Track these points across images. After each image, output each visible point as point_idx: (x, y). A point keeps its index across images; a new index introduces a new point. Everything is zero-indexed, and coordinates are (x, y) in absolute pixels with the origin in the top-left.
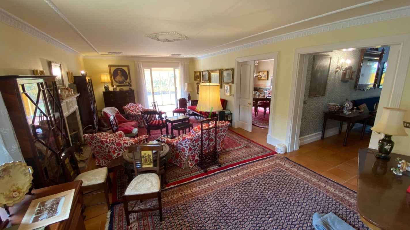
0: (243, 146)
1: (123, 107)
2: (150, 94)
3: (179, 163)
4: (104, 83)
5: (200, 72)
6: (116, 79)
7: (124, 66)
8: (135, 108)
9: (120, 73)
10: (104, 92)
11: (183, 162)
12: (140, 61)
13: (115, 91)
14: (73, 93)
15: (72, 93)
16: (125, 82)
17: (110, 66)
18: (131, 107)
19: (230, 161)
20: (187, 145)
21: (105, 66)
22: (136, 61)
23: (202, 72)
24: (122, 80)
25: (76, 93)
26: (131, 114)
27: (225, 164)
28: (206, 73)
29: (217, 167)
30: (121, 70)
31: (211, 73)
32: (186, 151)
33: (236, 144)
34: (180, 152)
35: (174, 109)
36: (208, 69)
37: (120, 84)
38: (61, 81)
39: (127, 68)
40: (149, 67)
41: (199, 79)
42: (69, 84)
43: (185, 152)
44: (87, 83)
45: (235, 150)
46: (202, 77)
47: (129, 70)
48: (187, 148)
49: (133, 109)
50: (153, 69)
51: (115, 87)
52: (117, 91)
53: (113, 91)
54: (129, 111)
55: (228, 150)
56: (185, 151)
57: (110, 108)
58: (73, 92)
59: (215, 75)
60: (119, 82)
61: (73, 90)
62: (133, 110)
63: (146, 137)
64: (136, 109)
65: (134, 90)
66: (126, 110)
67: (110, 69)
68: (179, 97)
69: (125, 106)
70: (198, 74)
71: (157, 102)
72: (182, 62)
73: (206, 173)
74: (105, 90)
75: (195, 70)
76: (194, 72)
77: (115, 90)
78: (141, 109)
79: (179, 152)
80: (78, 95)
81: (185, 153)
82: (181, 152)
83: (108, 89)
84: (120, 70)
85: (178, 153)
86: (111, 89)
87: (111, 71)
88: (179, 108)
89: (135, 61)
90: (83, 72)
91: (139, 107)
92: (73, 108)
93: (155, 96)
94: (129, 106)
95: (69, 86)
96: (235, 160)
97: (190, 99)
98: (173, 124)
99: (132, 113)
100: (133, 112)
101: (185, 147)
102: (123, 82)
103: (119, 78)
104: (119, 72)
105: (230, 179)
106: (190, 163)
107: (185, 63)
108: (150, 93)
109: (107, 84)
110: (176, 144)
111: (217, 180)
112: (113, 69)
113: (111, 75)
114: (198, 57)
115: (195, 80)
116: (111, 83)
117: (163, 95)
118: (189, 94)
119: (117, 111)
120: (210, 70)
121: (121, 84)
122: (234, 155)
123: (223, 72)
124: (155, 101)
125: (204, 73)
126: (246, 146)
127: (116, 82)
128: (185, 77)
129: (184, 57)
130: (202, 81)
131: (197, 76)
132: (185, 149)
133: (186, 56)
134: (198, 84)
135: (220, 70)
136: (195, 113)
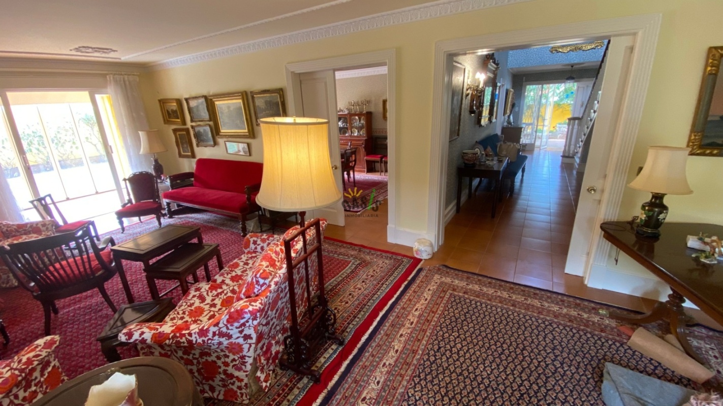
0: (353, 264)
2: (16, 174)
3: (223, 389)
5: (179, 102)
11: (237, 384)
19: (352, 316)
20: (250, 331)
23: (187, 100)
27: (348, 330)
28: (199, 105)
29: (334, 347)
31: (216, 103)
32: (246, 350)
33: (335, 263)
34: (218, 358)
35: (119, 207)
36: (205, 93)
41: (179, 120)
43: (245, 353)
45: (343, 279)
46: (190, 113)
48: (250, 341)
55: (330, 285)
56: (241, 350)
59: (229, 107)
63: (47, 345)
68: (127, 170)
70: (174, 106)
71: (50, 196)
73: (320, 381)
75: (161, 97)
76: (160, 101)
79: (215, 359)
81: (243, 357)
82: (228, 357)
85: (215, 362)
88: (134, 202)
93: (36, 176)
96: (362, 308)
97: (162, 173)
98: (151, 262)
101: (241, 341)
105: (388, 373)
106: (262, 377)
107: (126, 77)
108: (15, 169)
110: (200, 340)
111: (360, 393)
114: (165, 61)
115: (167, 122)
117: (63, 172)
118: (156, 161)
120: (211, 94)
122: (350, 294)
123: (253, 97)
124: (42, 195)
125: (193, 103)
126: (358, 262)
128: (134, 114)
129: (120, 59)
130: (189, 124)
131: (170, 110)
132: (242, 345)
133: (127, 57)
134: (178, 133)
135: (244, 94)
136: (187, 207)
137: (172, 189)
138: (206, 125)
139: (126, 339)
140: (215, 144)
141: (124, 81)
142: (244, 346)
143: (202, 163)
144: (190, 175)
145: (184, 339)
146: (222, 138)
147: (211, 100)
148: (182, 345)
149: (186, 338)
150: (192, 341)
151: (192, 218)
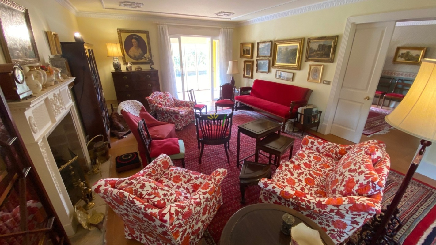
1: (146, 98)
4: (112, 58)
5: (253, 45)
6: (129, 53)
7: (141, 31)
8: (164, 99)
9: (136, 43)
10: (112, 73)
12: (165, 24)
13: (130, 71)
14: (62, 76)
15: (58, 77)
16: (143, 58)
17: (120, 31)
18: (159, 99)
20: (361, 220)
21: (111, 32)
22: (159, 24)
23: (258, 43)
24: (139, 54)
25: (68, 76)
26: (160, 110)
30: (137, 37)
31: (278, 45)
32: (348, 229)
36: (271, 39)
37: (135, 60)
38: (31, 48)
39: (145, 35)
40: (178, 35)
41: (249, 55)
42: (52, 57)
43: (345, 231)
44: (88, 57)
46: (257, 52)
47: (148, 37)
48: (355, 226)
49: (162, 101)
50: (183, 38)
51: (129, 65)
52: (132, 71)
53: (126, 71)
54: (157, 104)
56: (344, 228)
57: (130, 101)
58: (60, 75)
59: (287, 48)
60: (135, 58)
61: (59, 70)
62: (162, 103)
64: (166, 100)
65: (157, 71)
66: (151, 103)
67: (121, 35)
69: (149, 96)
70: (249, 47)
72: (224, 28)
74: (114, 70)
75: (242, 42)
76: (241, 44)
77: (129, 69)
78: (173, 100)
80: (73, 79)
81: (342, 232)
83: (119, 67)
84: (135, 38)
86: (123, 68)
87: (121, 39)
88: (222, 99)
89: (157, 24)
90: (78, 35)
91: (169, 97)
92: (63, 109)
94: (154, 96)
95: (52, 60)
99: (163, 109)
100: (163, 107)
102: (140, 57)
103: (134, 51)
104: (133, 40)
107: (229, 29)
109: (117, 60)
110: (317, 209)
112: (125, 36)
113: (122, 46)
115: (241, 56)
116: (123, 58)
118: (233, 78)
119: (142, 107)
120: (276, 40)
121: (137, 60)
123: (309, 42)
125: (262, 46)
127: (130, 57)
128: (228, 51)
129: (230, 19)
130: (255, 58)
131: (245, 50)
132: (347, 225)
133: (235, 18)
134: (246, 63)
135: (303, 39)
136: (247, 106)
137: (240, 95)
138: (266, 60)
139: (263, 187)
140: (269, 71)
141: (227, 32)
142: (348, 227)
143: (257, 82)
144: (249, 88)
145: (304, 203)
146: (275, 68)
147: (276, 43)
148: (301, 206)
149: (306, 203)
150: (310, 207)
151: (247, 113)
